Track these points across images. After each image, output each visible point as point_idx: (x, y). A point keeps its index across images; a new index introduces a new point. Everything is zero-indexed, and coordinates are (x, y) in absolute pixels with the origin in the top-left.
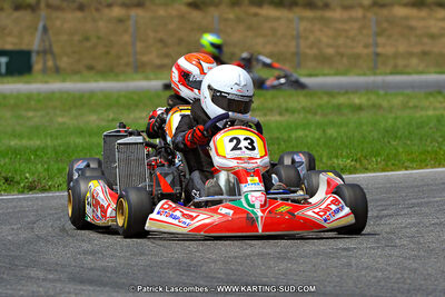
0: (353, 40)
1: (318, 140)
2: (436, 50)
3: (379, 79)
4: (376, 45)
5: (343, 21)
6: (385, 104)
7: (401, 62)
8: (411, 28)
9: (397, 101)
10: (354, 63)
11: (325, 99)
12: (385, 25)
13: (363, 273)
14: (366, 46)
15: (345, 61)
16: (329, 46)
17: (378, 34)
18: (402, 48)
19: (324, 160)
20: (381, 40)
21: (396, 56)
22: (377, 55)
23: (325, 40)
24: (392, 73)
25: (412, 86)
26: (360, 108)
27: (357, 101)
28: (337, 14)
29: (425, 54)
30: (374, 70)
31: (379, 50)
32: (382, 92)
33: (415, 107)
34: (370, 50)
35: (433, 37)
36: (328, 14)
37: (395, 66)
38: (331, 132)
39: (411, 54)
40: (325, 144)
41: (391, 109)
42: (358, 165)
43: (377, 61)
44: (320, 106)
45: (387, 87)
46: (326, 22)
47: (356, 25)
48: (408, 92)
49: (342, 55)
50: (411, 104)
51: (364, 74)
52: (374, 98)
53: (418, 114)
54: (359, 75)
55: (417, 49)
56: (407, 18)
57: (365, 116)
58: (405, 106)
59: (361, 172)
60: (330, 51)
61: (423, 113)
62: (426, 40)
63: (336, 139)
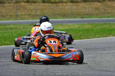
0: (11, 11)
1: (1, 37)
2: (32, 14)
3: (17, 21)
4: (17, 12)
5: (8, 6)
6: (18, 27)
7: (23, 17)
8: (26, 8)
9: (22, 27)
10: (11, 17)
11: (3, 26)
12: (19, 7)
13: (12, 70)
14: (14, 13)
15: (9, 16)
16: (4, 13)
17: (17, 10)
18: (23, 13)
19: (3, 42)
20: (18, 11)
21: (22, 15)
22: (17, 15)
23: (3, 11)
24: (21, 20)
25: (26, 23)
26: (12, 28)
27: (11, 27)
28: (7, 5)
29: (29, 15)
30: (16, 19)
31: (18, 14)
32: (18, 24)
33: (26, 28)
34: (15, 14)
35: (31, 10)
36: (4, 5)
37: (22, 18)
38: (5, 35)
39: (25, 15)
40: (3, 38)
41: (20, 29)
42: (11, 43)
43: (17, 17)
44: (2, 28)
45: (19, 23)
46: (4, 7)
47: (12, 7)
48: (25, 24)
49: (8, 15)
50: (25, 27)
51: (13, 20)
52: (16, 26)
53: (27, 30)
54: (12, 20)
55: (27, 13)
56: (24, 5)
57: (13, 31)
58: (24, 28)
59: (12, 45)
60: (5, 14)
61: (28, 30)
62: (29, 11)
63: (6, 36)
